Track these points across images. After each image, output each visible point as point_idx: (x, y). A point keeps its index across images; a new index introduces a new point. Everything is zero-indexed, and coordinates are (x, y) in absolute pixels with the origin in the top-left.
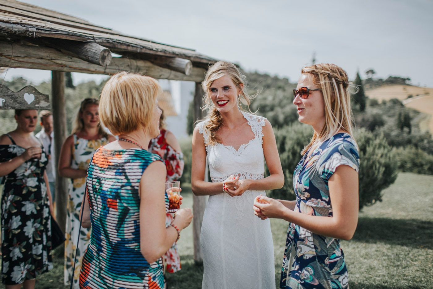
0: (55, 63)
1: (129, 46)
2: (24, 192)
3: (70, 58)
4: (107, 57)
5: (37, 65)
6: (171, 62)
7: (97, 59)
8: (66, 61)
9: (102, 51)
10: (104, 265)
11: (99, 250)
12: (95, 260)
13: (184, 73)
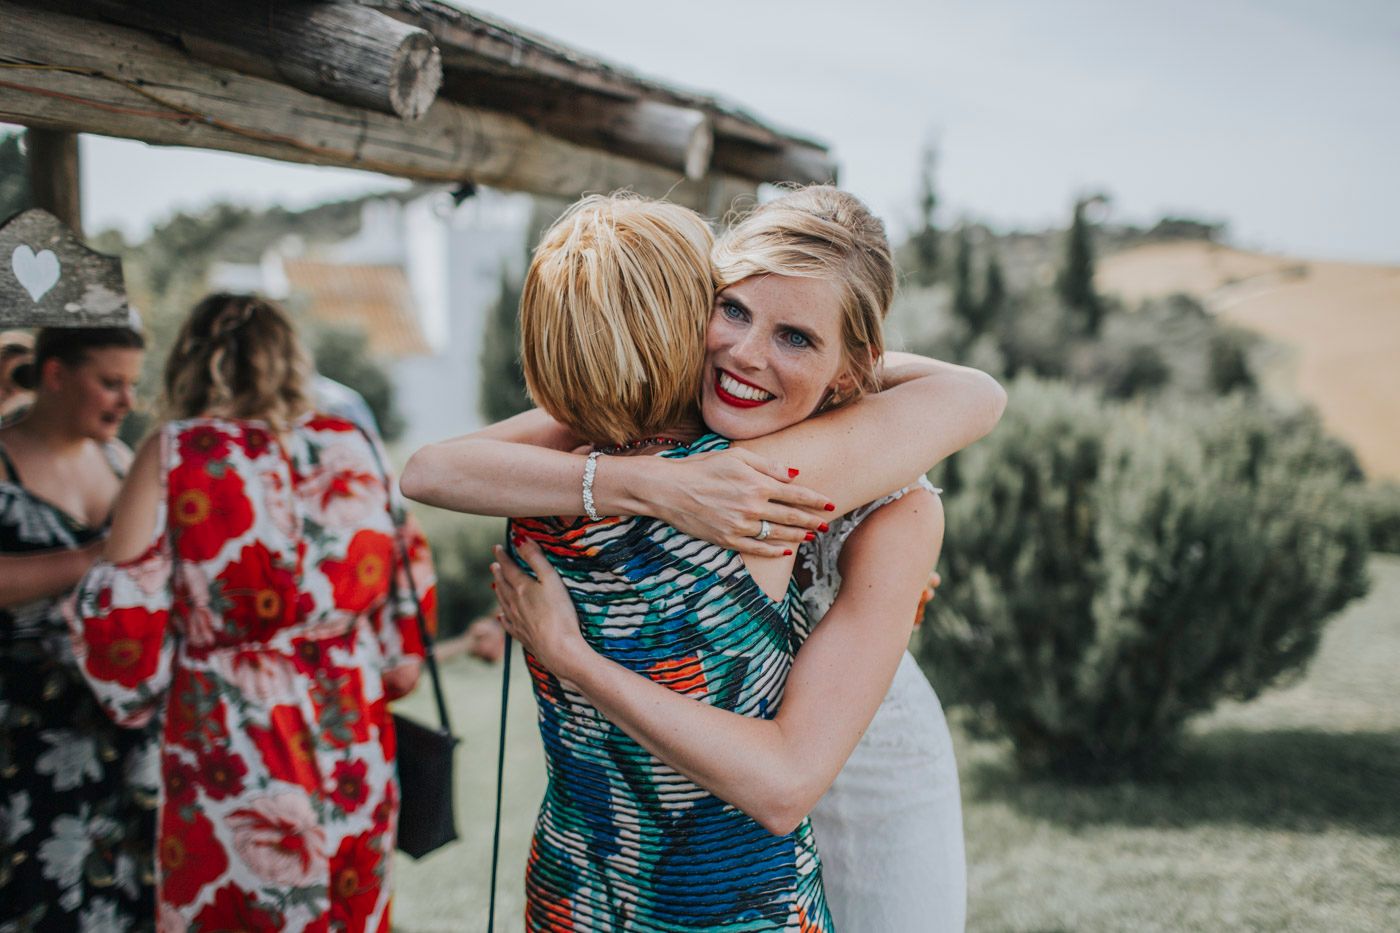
0: (154, 100)
1: (480, 33)
2: (51, 691)
3: (218, 84)
4: (420, 75)
5: (74, 108)
6: (621, 121)
7: (375, 82)
8: (202, 95)
9: (403, 43)
10: (630, 896)
11: (603, 844)
12: (583, 884)
13: (678, 167)
